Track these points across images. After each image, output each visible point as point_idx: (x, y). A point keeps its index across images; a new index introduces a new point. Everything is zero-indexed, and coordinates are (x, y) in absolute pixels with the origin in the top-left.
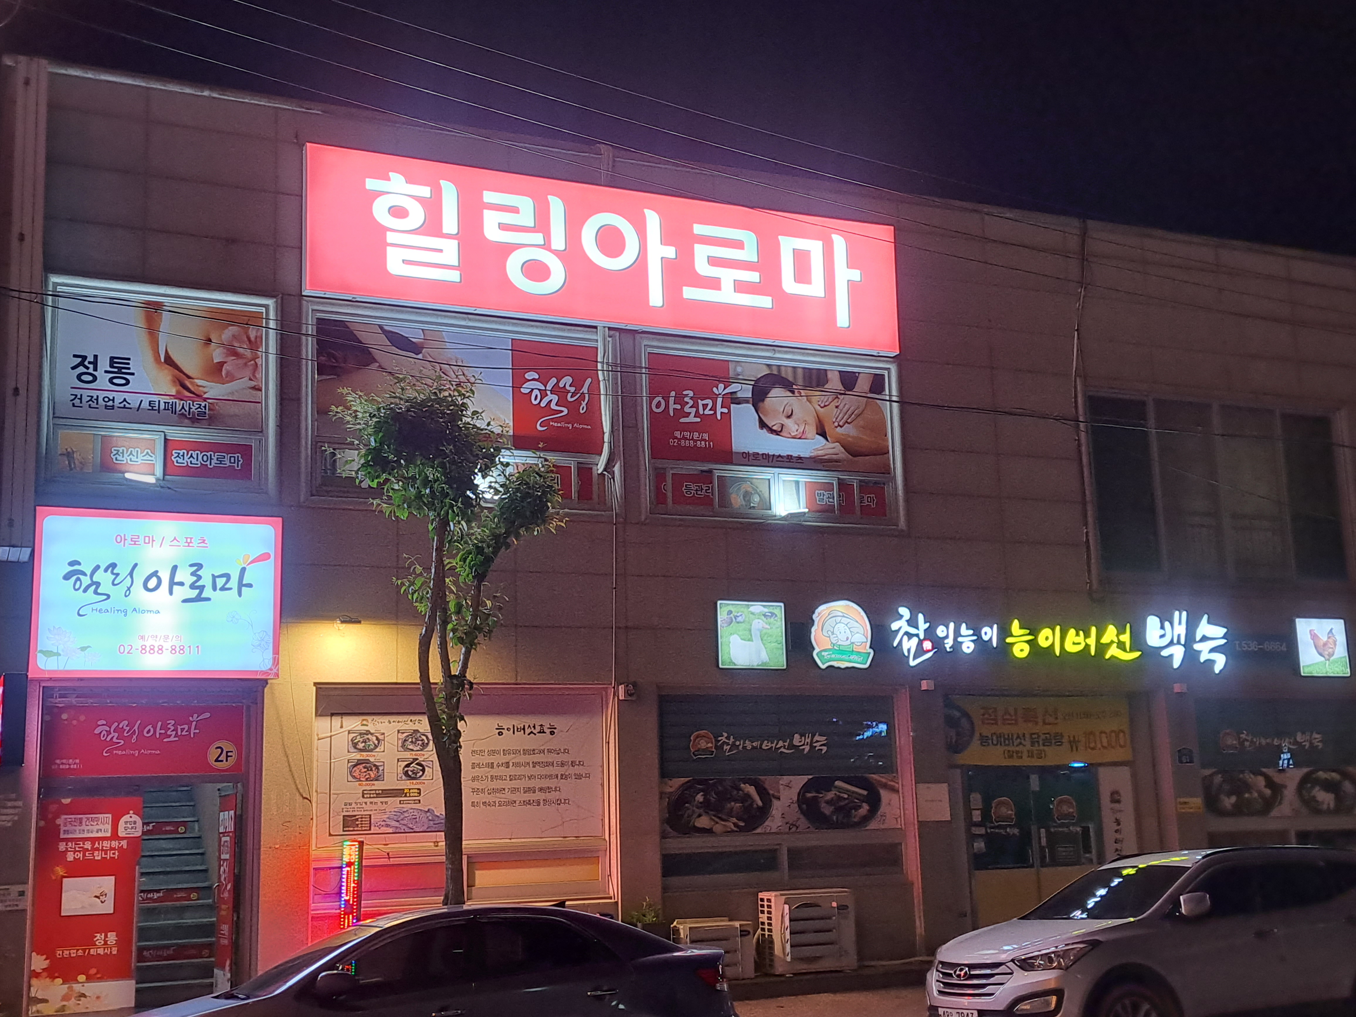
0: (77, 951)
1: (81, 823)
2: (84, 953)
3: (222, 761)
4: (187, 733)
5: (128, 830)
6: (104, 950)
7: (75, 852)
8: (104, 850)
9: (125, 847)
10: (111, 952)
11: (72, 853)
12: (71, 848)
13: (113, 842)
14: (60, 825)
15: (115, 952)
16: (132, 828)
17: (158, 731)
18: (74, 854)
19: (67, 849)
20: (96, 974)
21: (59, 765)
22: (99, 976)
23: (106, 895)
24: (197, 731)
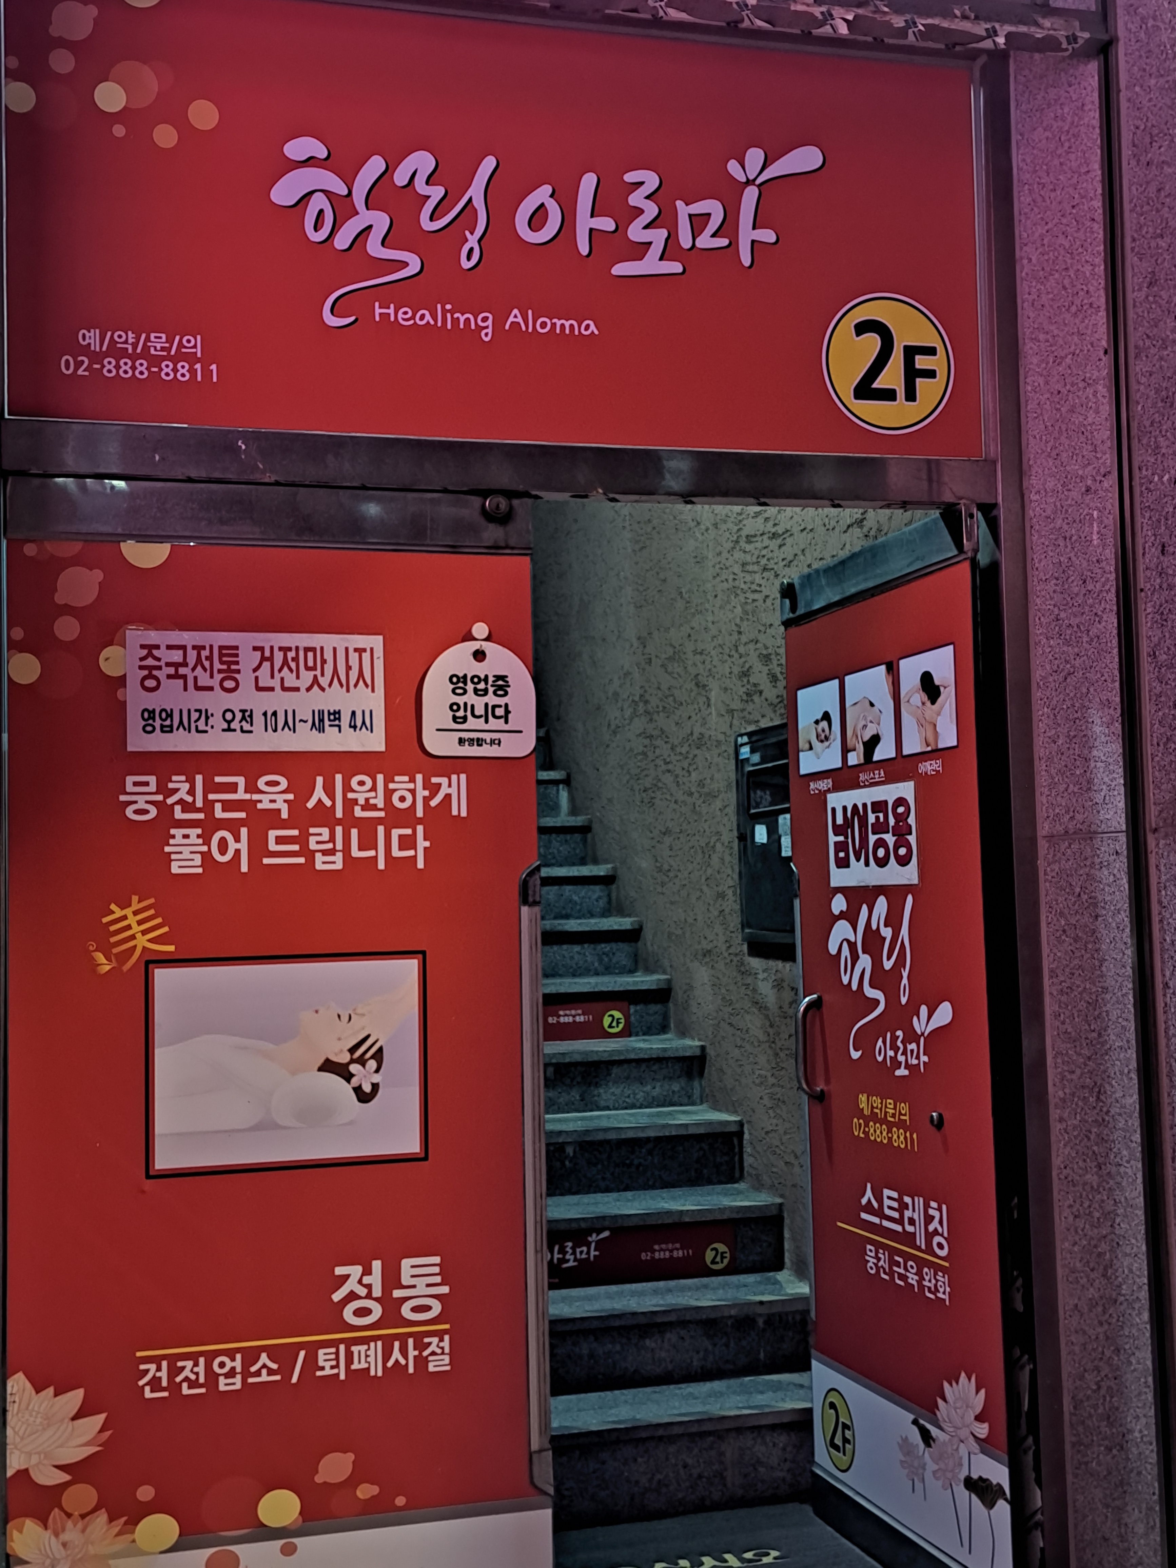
0: (246, 1365)
1: (231, 672)
2: (286, 1370)
3: (889, 395)
4: (724, 242)
5: (472, 723)
6: (387, 1356)
7: (209, 827)
8: (359, 823)
9: (460, 808)
10: (421, 1362)
11: (194, 832)
12: (187, 807)
13: (401, 783)
14: (122, 681)
15: (439, 1364)
16: (489, 712)
17: (585, 223)
18: (206, 839)
19: (164, 810)
20: (352, 1482)
21: (97, 357)
22: (366, 1491)
23: (379, 1056)
24: (768, 236)
